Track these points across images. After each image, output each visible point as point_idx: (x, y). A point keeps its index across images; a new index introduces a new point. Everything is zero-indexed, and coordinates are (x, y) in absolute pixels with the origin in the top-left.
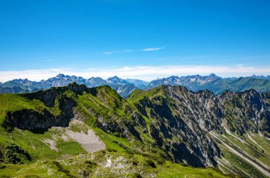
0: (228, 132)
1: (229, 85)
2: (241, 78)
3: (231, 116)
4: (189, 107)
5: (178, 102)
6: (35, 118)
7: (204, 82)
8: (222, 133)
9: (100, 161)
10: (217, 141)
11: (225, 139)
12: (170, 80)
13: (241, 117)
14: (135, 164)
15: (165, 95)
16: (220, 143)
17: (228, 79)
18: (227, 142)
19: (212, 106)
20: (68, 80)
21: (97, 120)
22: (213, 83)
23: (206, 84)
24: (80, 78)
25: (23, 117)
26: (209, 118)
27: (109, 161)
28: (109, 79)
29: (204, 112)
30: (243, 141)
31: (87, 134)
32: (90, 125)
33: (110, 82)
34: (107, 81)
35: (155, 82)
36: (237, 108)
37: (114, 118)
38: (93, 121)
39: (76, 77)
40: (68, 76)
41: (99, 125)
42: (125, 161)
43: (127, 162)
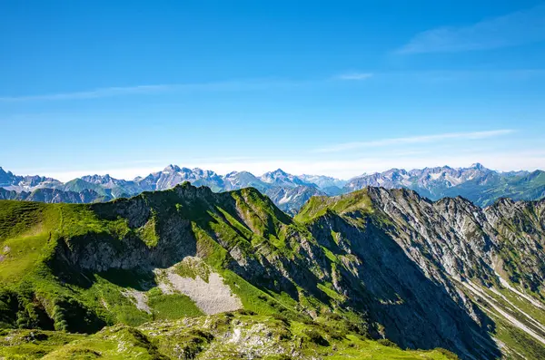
0: (505, 283)
1: (511, 188)
2: (537, 172)
3: (511, 250)
4: (422, 231)
5: (399, 221)
6: (109, 249)
7: (459, 180)
8: (491, 285)
9: (220, 332)
10: (480, 301)
11: (497, 297)
12: (389, 177)
13: (533, 252)
14: (285, 337)
15: (374, 208)
16: (486, 305)
17: (511, 175)
18: (502, 304)
19: (471, 230)
20: (186, 177)
21: (228, 255)
22: (478, 182)
23: (463, 184)
24: (210, 173)
25: (88, 247)
26: (463, 254)
27: (237, 331)
28: (267, 175)
29: (454, 241)
30: (536, 303)
31: (207, 281)
32: (213, 265)
33: (269, 180)
34: (263, 179)
35: (358, 181)
36: (524, 234)
37: (264, 251)
38: (220, 256)
39: (201, 172)
40: (186, 170)
41: (232, 265)
42: (267, 331)
43: (270, 335)
